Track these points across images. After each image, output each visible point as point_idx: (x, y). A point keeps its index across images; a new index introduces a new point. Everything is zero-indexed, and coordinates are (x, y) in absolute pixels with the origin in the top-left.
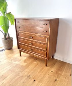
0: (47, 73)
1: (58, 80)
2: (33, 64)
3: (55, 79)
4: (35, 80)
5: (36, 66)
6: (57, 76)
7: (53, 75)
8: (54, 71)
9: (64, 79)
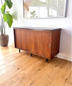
0: (33, 64)
1: (41, 69)
2: (22, 57)
3: (39, 68)
4: (18, 69)
5: (24, 59)
6: (41, 67)
7: (38, 66)
8: (40, 63)
9: (48, 69)
